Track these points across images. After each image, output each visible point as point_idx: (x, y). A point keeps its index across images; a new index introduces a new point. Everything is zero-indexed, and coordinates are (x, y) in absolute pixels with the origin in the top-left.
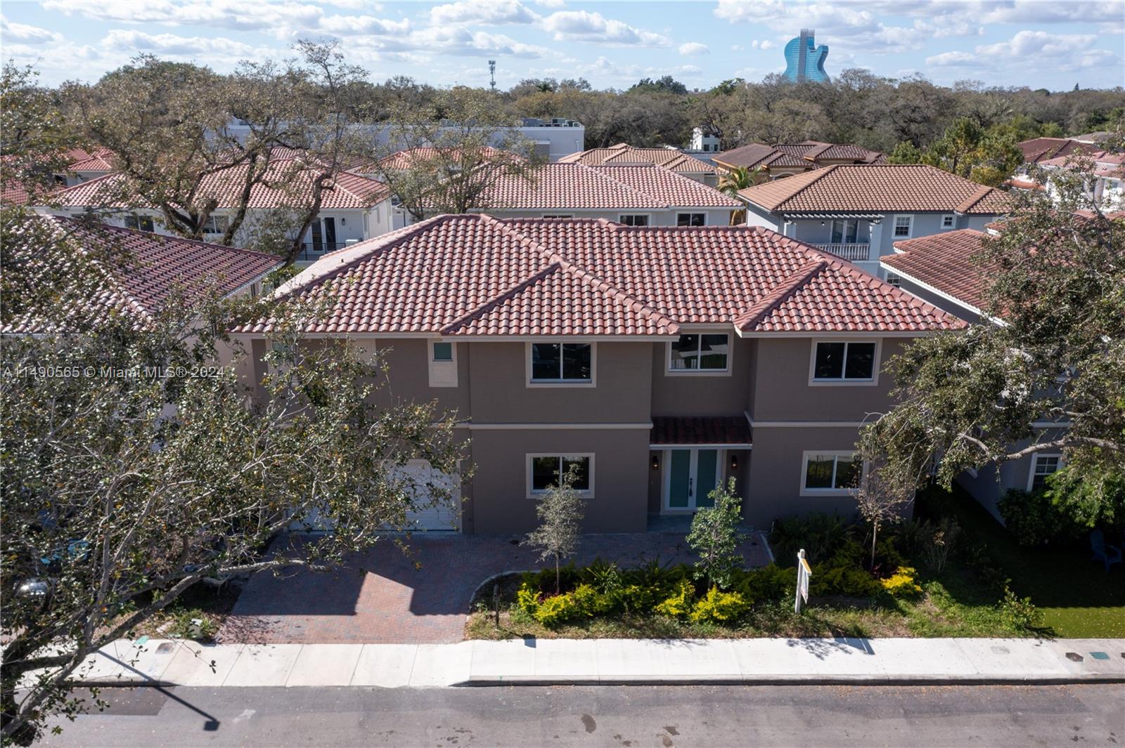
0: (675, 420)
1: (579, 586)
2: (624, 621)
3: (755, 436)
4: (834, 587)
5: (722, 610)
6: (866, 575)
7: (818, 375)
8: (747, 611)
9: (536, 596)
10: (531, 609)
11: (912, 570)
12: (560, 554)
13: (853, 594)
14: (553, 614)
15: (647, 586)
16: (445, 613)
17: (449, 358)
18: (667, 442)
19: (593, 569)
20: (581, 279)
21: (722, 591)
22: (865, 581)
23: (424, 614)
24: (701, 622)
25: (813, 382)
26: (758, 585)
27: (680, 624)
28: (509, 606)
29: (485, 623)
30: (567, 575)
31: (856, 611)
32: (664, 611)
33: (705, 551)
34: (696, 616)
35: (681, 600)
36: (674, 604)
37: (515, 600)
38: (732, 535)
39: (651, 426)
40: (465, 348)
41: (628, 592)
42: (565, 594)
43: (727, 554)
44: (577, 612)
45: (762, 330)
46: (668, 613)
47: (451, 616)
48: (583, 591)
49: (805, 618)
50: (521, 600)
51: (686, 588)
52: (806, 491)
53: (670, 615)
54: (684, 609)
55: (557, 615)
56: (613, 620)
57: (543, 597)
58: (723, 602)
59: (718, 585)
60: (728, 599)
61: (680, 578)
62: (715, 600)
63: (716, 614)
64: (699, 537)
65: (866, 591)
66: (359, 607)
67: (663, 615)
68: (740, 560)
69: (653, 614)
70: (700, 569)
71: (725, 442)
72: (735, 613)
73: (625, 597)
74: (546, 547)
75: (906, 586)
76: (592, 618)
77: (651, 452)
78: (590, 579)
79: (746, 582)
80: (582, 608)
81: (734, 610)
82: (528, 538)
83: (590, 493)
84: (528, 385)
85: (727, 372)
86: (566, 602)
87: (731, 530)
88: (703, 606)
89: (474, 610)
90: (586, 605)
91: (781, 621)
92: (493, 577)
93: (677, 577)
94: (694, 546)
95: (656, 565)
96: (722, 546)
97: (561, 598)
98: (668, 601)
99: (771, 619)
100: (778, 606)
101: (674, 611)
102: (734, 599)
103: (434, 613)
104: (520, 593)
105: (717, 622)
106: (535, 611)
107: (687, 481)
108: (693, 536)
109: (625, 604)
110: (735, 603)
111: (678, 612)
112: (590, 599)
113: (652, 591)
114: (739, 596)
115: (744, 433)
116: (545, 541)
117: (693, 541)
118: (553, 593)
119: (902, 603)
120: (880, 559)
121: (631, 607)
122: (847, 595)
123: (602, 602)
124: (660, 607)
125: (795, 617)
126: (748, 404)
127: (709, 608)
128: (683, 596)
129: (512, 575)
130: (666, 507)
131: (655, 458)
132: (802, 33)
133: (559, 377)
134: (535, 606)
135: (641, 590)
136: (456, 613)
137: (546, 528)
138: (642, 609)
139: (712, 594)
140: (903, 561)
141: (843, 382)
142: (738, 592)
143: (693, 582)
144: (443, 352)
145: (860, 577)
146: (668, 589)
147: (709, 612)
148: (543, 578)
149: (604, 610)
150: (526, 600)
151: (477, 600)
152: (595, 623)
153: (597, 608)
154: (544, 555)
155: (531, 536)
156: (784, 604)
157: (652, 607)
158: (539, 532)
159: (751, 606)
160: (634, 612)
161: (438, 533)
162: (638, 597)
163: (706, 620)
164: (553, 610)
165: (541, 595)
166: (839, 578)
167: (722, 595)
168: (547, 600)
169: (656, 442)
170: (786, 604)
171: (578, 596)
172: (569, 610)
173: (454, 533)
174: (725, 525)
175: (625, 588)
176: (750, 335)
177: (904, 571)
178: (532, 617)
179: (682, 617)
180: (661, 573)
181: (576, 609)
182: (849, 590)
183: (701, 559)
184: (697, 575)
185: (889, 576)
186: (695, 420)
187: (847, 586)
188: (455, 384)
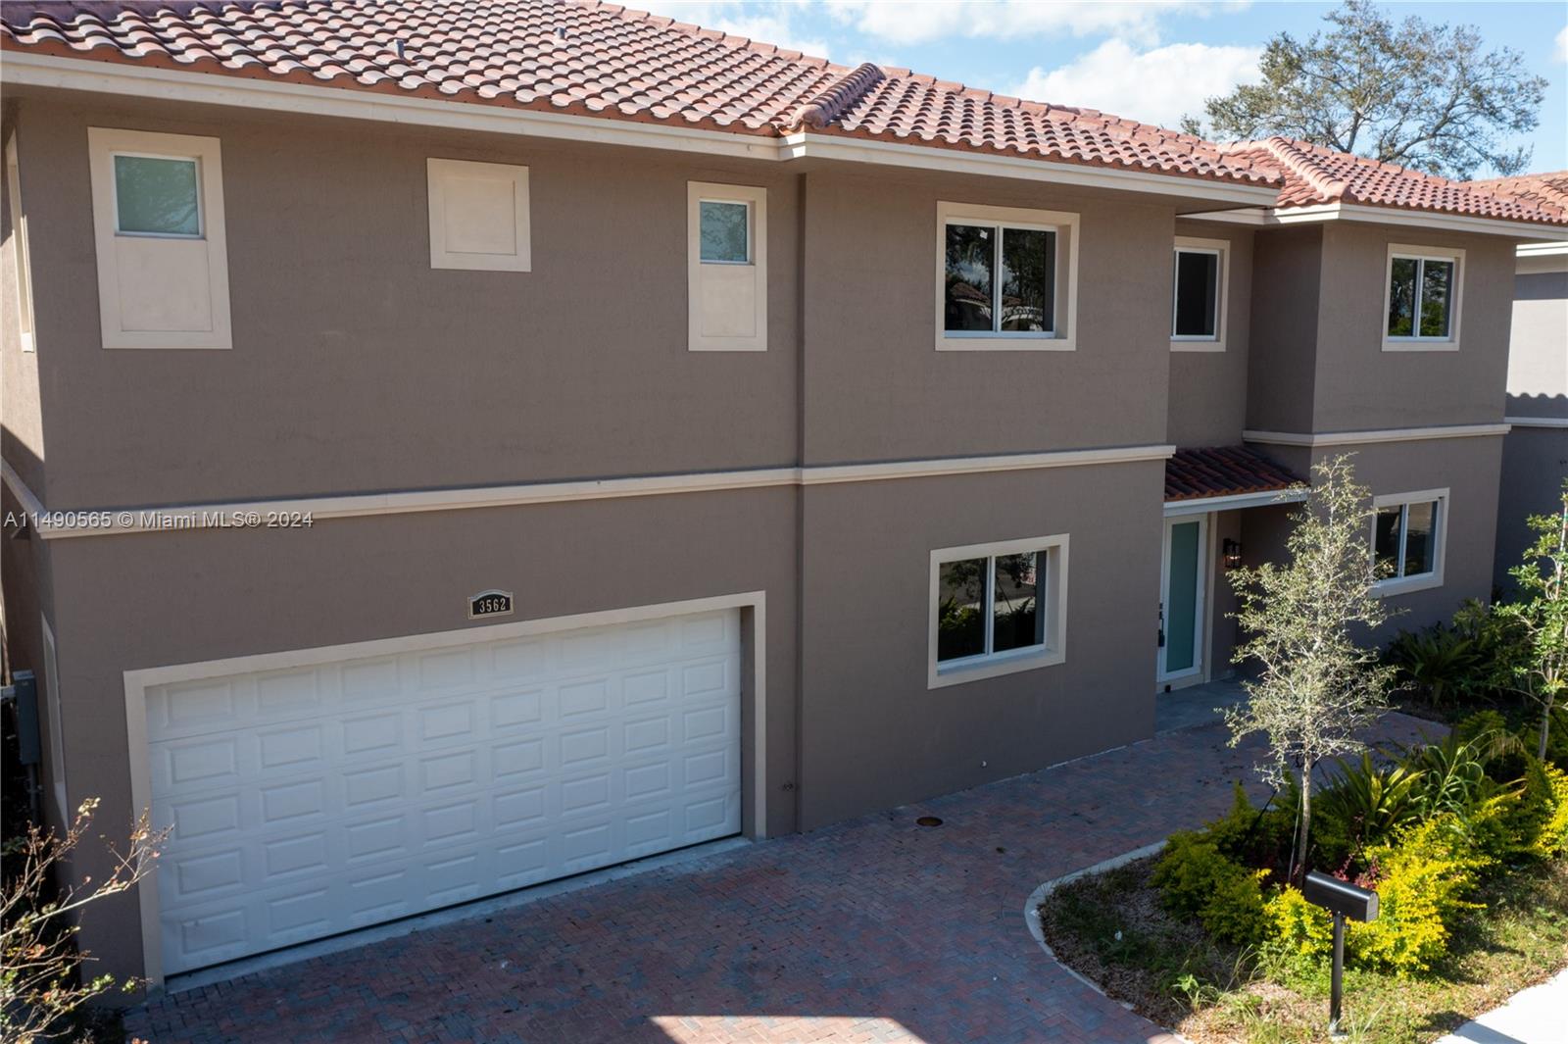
39: (1170, 451)
83: (1053, 652)
85: (1217, 342)
133: (991, 328)
161: (695, 855)
188: (759, 342)
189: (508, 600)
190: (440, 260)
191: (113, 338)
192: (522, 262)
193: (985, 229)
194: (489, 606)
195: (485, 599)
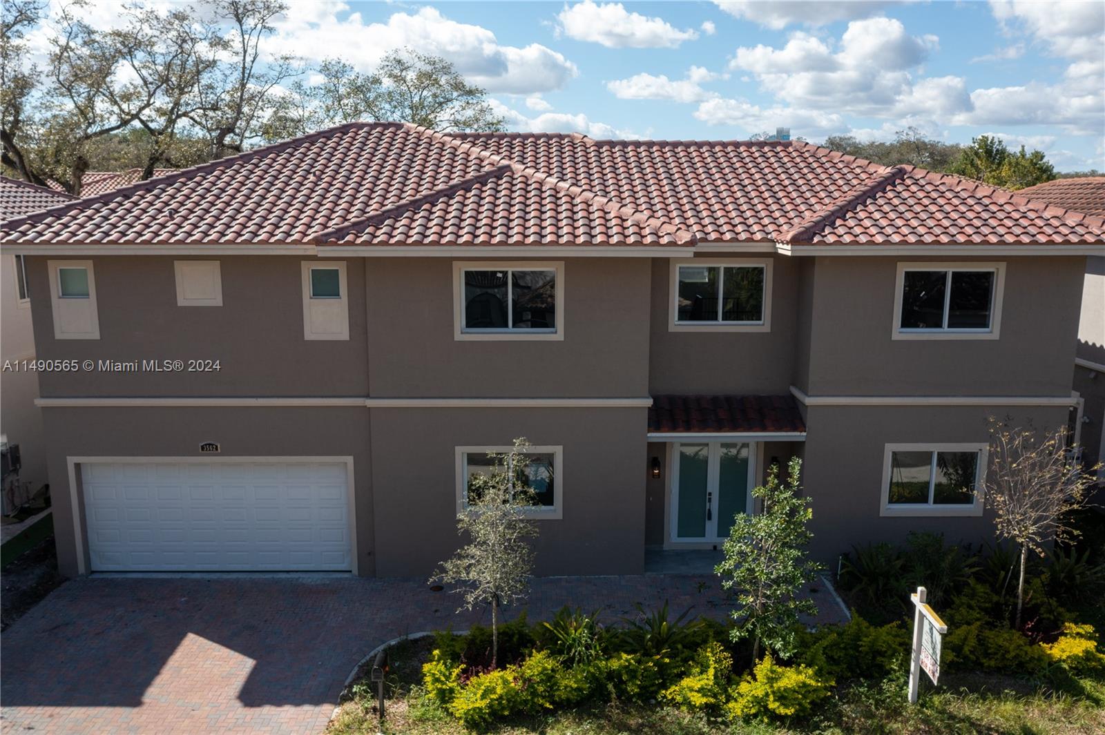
0: (685, 400)
1: (530, 656)
2: (609, 718)
3: (810, 420)
4: (966, 657)
5: (782, 697)
6: (1018, 638)
7: (906, 323)
8: (826, 699)
9: (456, 671)
10: (445, 696)
11: (1089, 628)
12: (496, 596)
13: (998, 670)
14: (482, 704)
15: (647, 654)
16: (297, 703)
17: (336, 294)
18: (674, 429)
19: (556, 625)
20: (541, 183)
21: (780, 662)
22: (1019, 646)
23: (259, 705)
24: (747, 719)
25: (899, 333)
26: (837, 654)
27: (709, 722)
28: (409, 691)
29: (362, 722)
30: (511, 636)
31: (1017, 699)
32: (679, 699)
33: (746, 593)
34: (736, 708)
35: (708, 679)
36: (698, 686)
37: (419, 681)
38: (798, 562)
39: (649, 402)
40: (359, 266)
41: (615, 664)
42: (504, 668)
43: (786, 598)
44: (526, 702)
45: (822, 243)
46: (687, 702)
47: (307, 708)
48: (537, 662)
49: (928, 712)
50: (428, 679)
51: (715, 658)
52: (888, 509)
53: (692, 708)
54: (715, 696)
55: (490, 706)
56: (590, 715)
57: (466, 674)
58: (783, 683)
59: (775, 653)
60: (791, 678)
61: (705, 641)
62: (771, 680)
63: (773, 705)
64: (738, 566)
65: (1021, 665)
66: (152, 693)
67: (677, 706)
68: (809, 608)
69: (660, 705)
70: (741, 624)
71: (764, 429)
72: (806, 703)
73: (611, 675)
74: (474, 585)
75: (1088, 656)
76: (552, 713)
77: (651, 445)
78: (552, 644)
79: (818, 648)
80: (534, 694)
81: (805, 697)
82: (444, 570)
83: (554, 512)
84: (458, 337)
85: (762, 326)
86: (505, 682)
87: (795, 553)
88: (749, 690)
89: (348, 698)
90: (541, 689)
91: (888, 717)
92: (393, 643)
93: (698, 640)
94: (728, 584)
95: (662, 619)
96: (777, 582)
97: (496, 674)
98: (686, 682)
99: (870, 715)
100: (881, 691)
101: (698, 700)
102: (802, 678)
103: (279, 703)
104: (427, 667)
105: (775, 719)
106: (451, 699)
107: (704, 496)
108: (728, 565)
109: (610, 686)
110: (805, 685)
111: (704, 700)
112: (549, 678)
113: (657, 664)
114: (810, 671)
115: (792, 415)
116: (473, 575)
117: (728, 575)
118: (486, 669)
119: (1087, 684)
120: (1030, 611)
121: (621, 692)
122: (990, 672)
123: (569, 682)
124: (671, 692)
125: (910, 708)
126: (797, 372)
127: (760, 693)
128: (711, 671)
129: (423, 638)
130: (673, 538)
131: (656, 455)
132: (778, 132)
133: (506, 326)
134: (452, 691)
135: (639, 662)
136: (317, 701)
137: (473, 550)
138: (639, 695)
139: (763, 667)
140: (1068, 615)
141: (946, 333)
142: (809, 665)
143: (728, 646)
144: (325, 285)
145: (1008, 640)
146: (685, 661)
147: (760, 702)
148: (471, 642)
149: (574, 696)
150: (437, 680)
151: (356, 680)
152: (558, 721)
153: (561, 694)
154: (470, 598)
155: (449, 565)
156: (889, 687)
157: (657, 692)
158: (460, 557)
159: (831, 689)
160: (626, 701)
161: (321, 575)
162: (633, 674)
163: (755, 716)
164: (483, 697)
165: (464, 671)
166: (972, 642)
167: (780, 670)
168: (474, 680)
169: (658, 429)
170: (893, 687)
171: (528, 673)
172: (511, 699)
173: (346, 575)
174: (784, 545)
175: (611, 657)
176: (805, 251)
177: (1075, 629)
178: (447, 710)
179: (713, 711)
180: (670, 634)
181: (525, 696)
182: (993, 663)
183: (741, 607)
184: (735, 634)
185: (1052, 640)
186: (715, 400)
187: (987, 655)
188: (344, 335)
189: (217, 446)
190: (181, 302)
191: (59, 336)
192: (218, 301)
193: (500, 272)
194: (208, 448)
195: (206, 445)
